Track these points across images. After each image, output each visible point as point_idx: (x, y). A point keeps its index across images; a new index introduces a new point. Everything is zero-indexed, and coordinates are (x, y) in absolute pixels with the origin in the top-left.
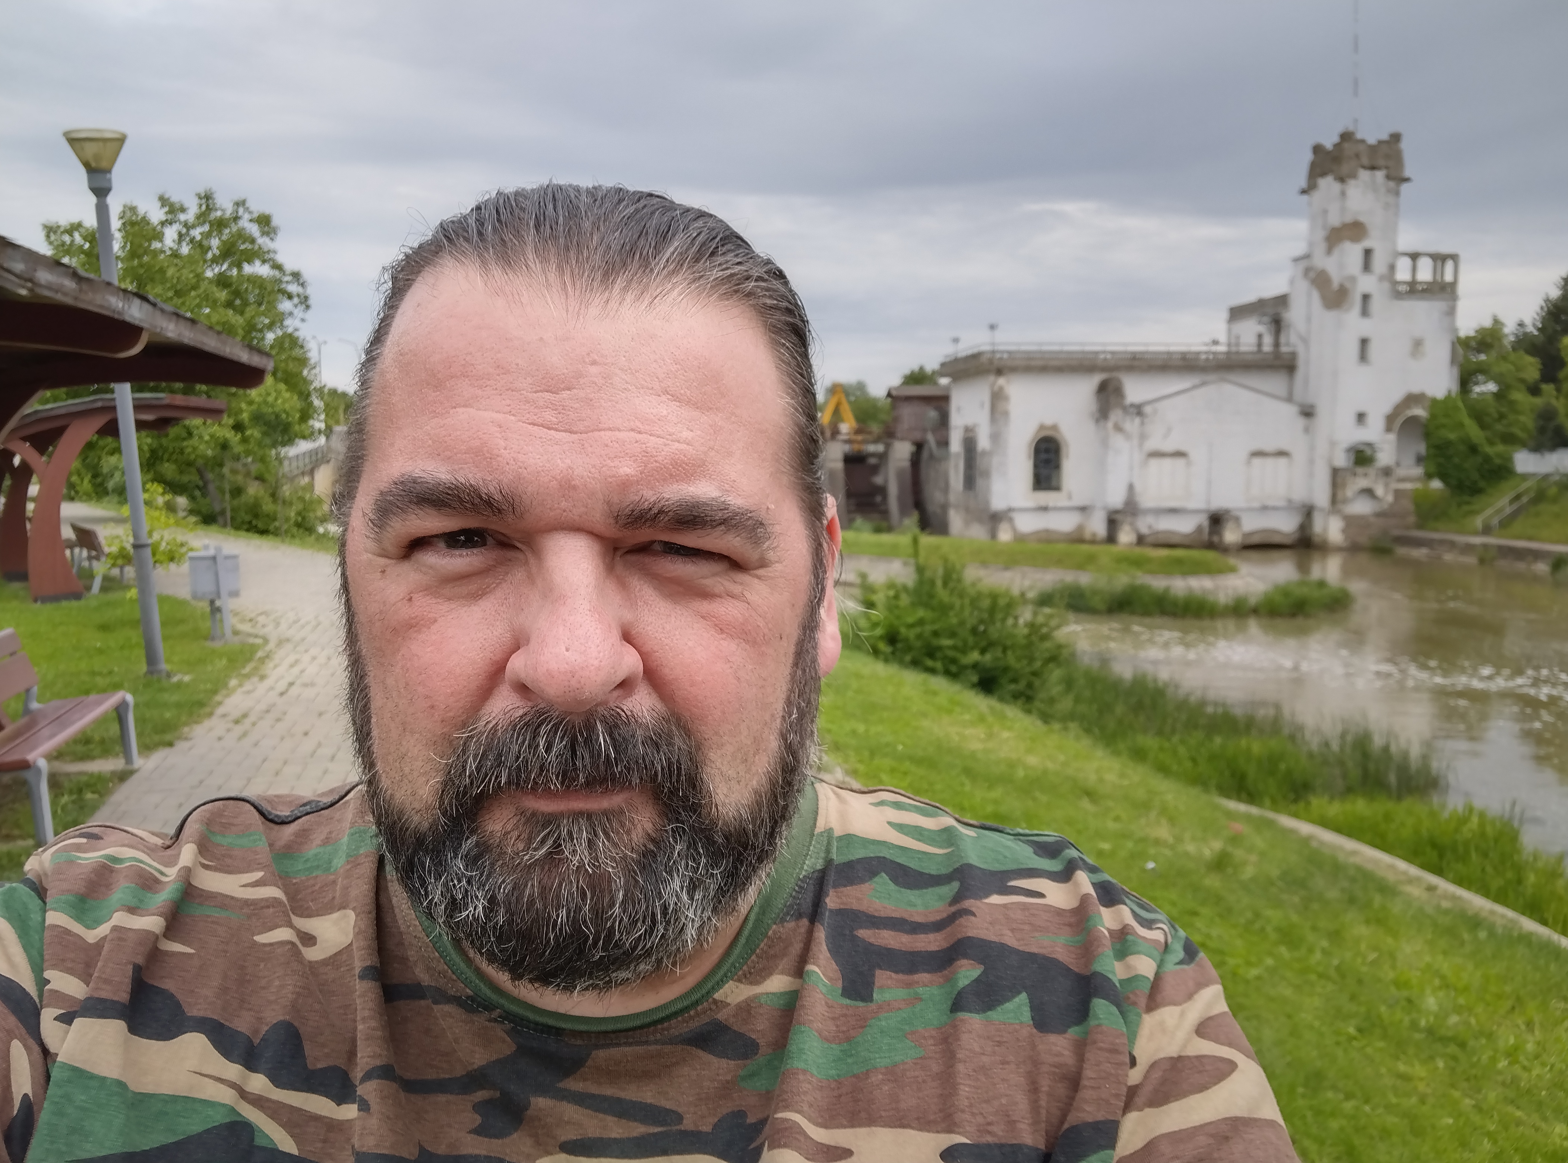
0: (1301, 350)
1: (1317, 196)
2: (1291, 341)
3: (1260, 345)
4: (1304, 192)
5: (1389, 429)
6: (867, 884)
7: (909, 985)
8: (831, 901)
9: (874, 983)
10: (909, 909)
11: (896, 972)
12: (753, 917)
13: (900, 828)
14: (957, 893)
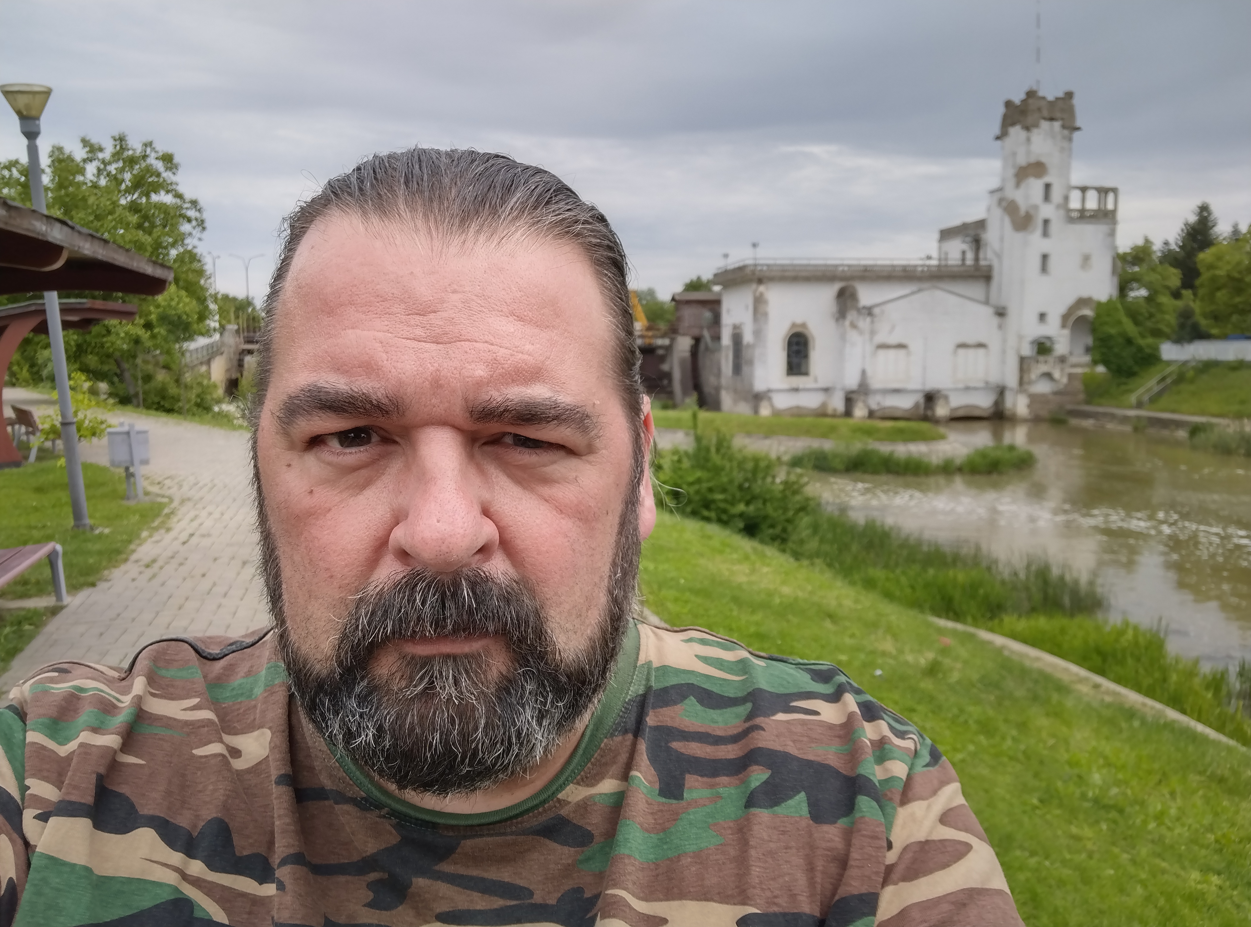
0: (995, 263)
1: (1008, 142)
2: (988, 256)
3: (963, 259)
4: (998, 138)
5: (1064, 326)
6: (679, 706)
7: (712, 786)
8: (651, 720)
9: (684, 785)
10: (712, 725)
11: (702, 776)
12: (588, 733)
13: (705, 660)
14: (750, 712)
